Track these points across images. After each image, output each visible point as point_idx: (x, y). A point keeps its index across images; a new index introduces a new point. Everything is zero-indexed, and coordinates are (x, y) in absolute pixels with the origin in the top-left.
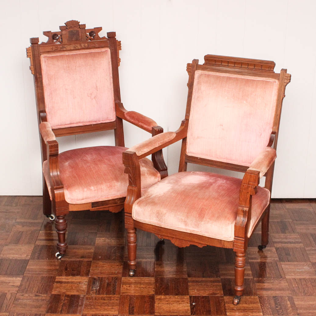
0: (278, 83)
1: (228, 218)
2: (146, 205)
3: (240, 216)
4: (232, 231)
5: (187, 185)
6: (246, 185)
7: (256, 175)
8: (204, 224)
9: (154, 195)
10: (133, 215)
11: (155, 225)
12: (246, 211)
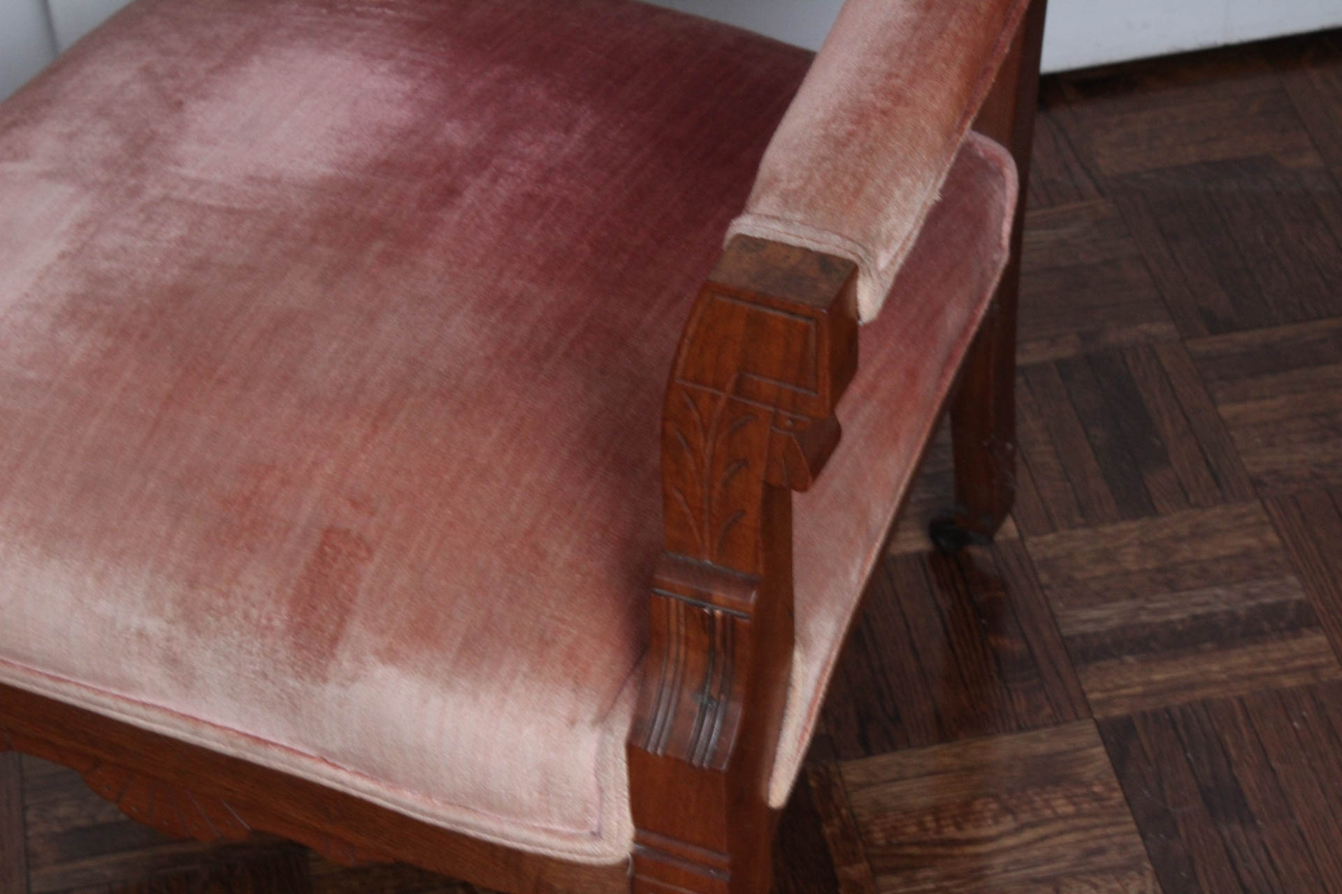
3: (678, 655)
4: (611, 794)
5: (224, 204)
6: (714, 398)
7: (810, 318)
8: (340, 705)
12: (729, 621)
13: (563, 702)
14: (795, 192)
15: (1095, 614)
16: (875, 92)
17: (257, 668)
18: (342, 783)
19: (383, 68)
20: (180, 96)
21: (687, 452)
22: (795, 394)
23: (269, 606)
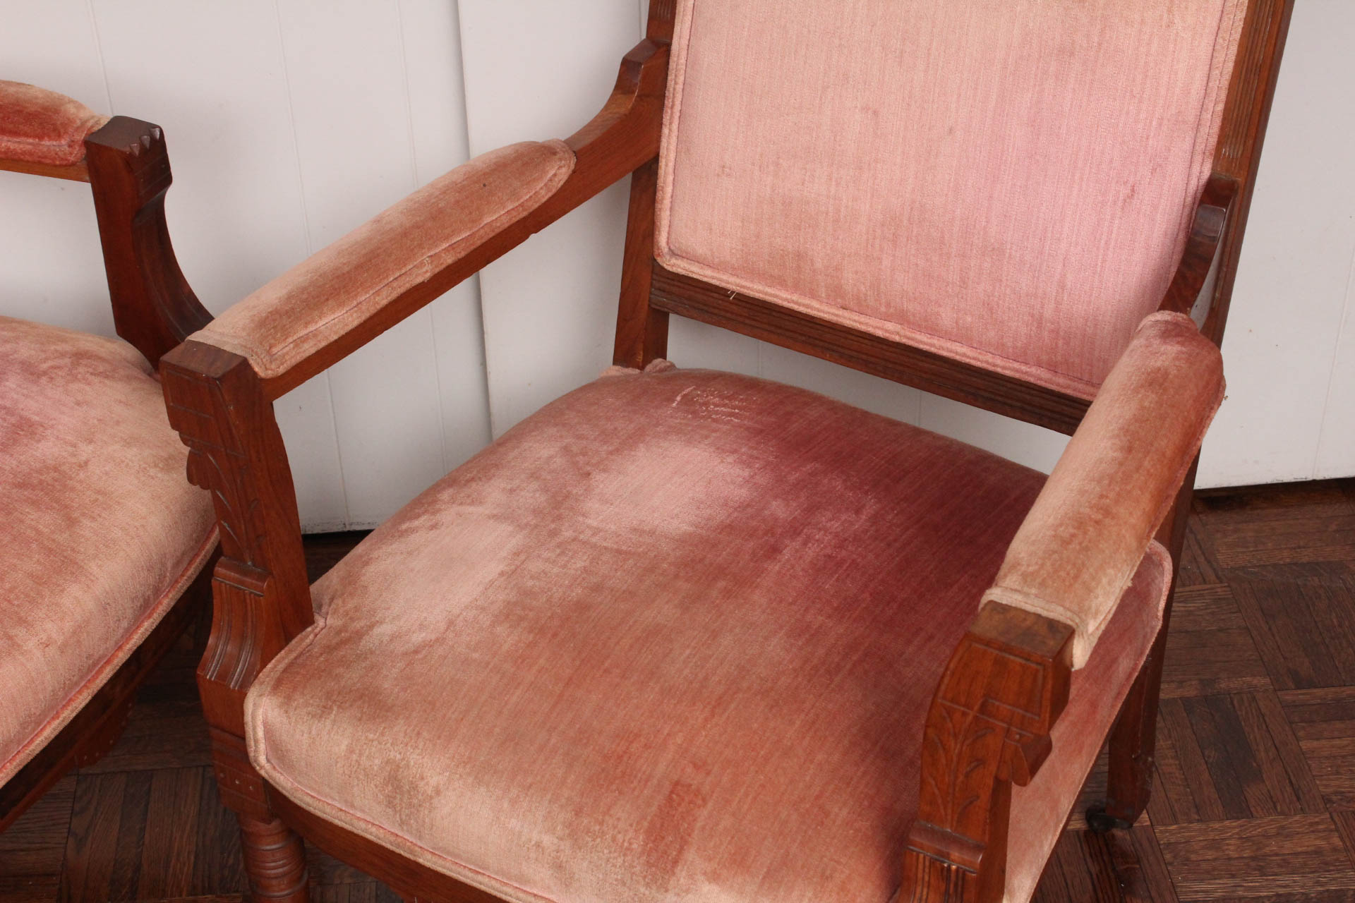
2: (325, 710)
3: (922, 894)
5: (615, 547)
6: (964, 714)
7: (1039, 664)
9: (384, 630)
10: (256, 751)
11: (384, 844)
12: (961, 874)
14: (1032, 573)
15: (1204, 886)
16: (1091, 508)
17: (619, 877)
19: (730, 459)
20: (589, 468)
21: (941, 751)
22: (1024, 717)
23: (631, 834)
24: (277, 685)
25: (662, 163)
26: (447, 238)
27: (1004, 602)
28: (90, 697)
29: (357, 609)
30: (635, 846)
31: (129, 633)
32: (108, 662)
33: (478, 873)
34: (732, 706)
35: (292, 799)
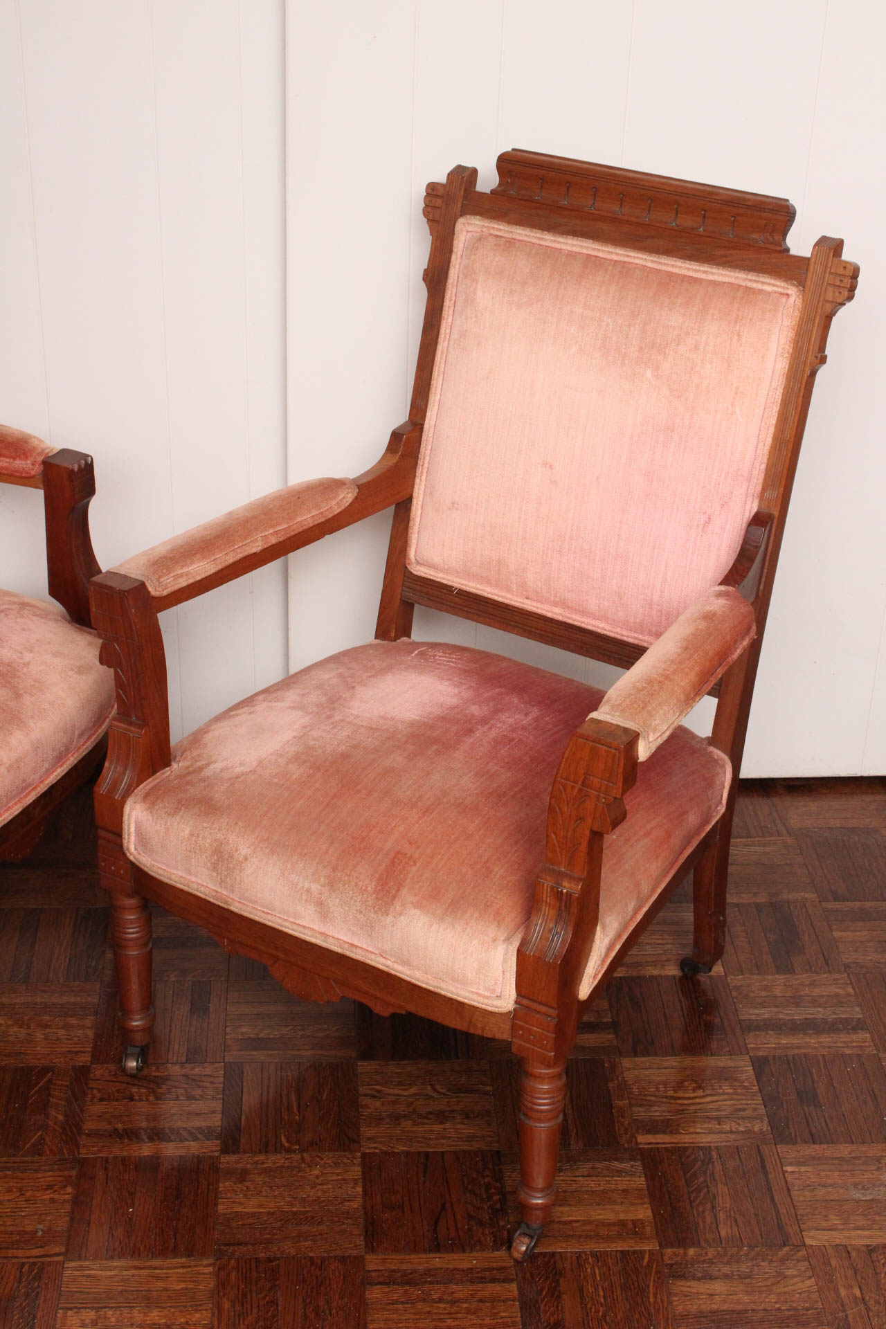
0: (799, 303)
1: (498, 913)
2: (177, 810)
3: (545, 912)
4: (508, 975)
5: (369, 725)
6: (573, 787)
7: (616, 749)
8: (393, 926)
9: (217, 766)
10: (128, 842)
11: (207, 898)
12: (569, 895)
13: (492, 931)
14: (617, 705)
16: (657, 675)
17: (358, 908)
18: (388, 967)
19: (447, 683)
20: (354, 684)
21: (559, 815)
22: (607, 785)
23: (367, 881)
24: (146, 797)
25: (414, 502)
26: (272, 526)
27: (599, 719)
28: (21, 810)
29: (199, 756)
30: (369, 888)
31: (49, 772)
32: (34, 789)
33: (268, 913)
34: (436, 811)
35: (150, 873)
